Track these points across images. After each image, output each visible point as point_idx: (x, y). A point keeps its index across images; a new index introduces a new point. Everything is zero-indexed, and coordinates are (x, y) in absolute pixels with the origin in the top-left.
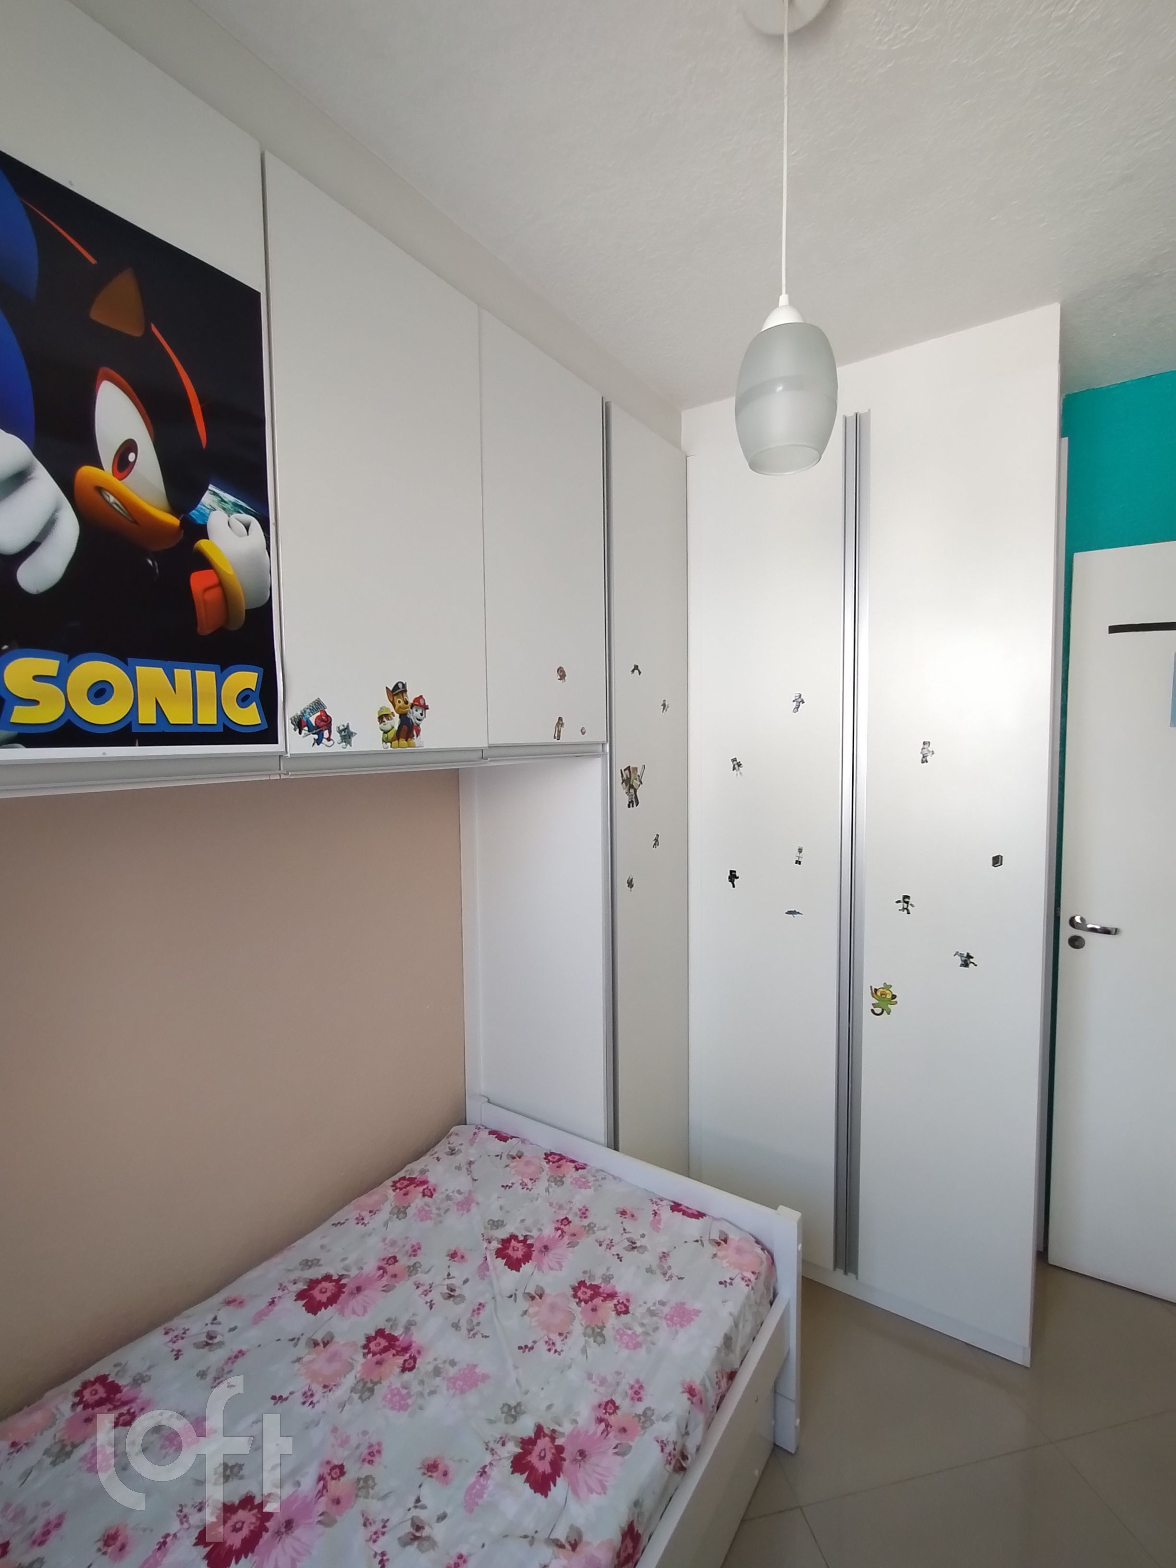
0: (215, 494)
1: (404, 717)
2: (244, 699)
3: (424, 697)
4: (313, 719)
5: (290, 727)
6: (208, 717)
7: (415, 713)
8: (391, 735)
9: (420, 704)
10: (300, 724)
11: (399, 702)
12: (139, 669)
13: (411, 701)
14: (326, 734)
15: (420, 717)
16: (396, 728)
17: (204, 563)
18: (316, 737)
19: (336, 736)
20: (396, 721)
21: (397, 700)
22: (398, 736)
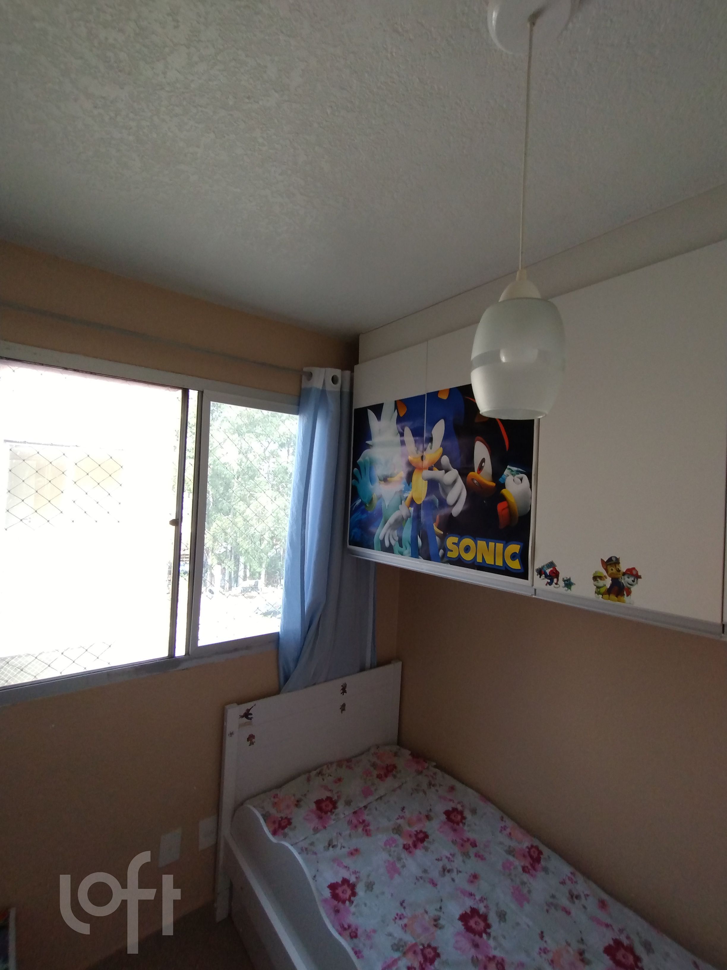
0: (509, 469)
1: (616, 582)
2: (513, 557)
3: (636, 568)
4: (548, 571)
5: (536, 573)
6: (499, 563)
7: (627, 579)
8: (603, 590)
9: (633, 574)
10: (541, 572)
11: (612, 570)
12: (478, 541)
13: (623, 570)
14: (555, 580)
15: (632, 583)
16: (608, 586)
17: (503, 498)
18: (549, 581)
19: (561, 583)
20: (608, 582)
21: (609, 568)
22: (609, 592)
